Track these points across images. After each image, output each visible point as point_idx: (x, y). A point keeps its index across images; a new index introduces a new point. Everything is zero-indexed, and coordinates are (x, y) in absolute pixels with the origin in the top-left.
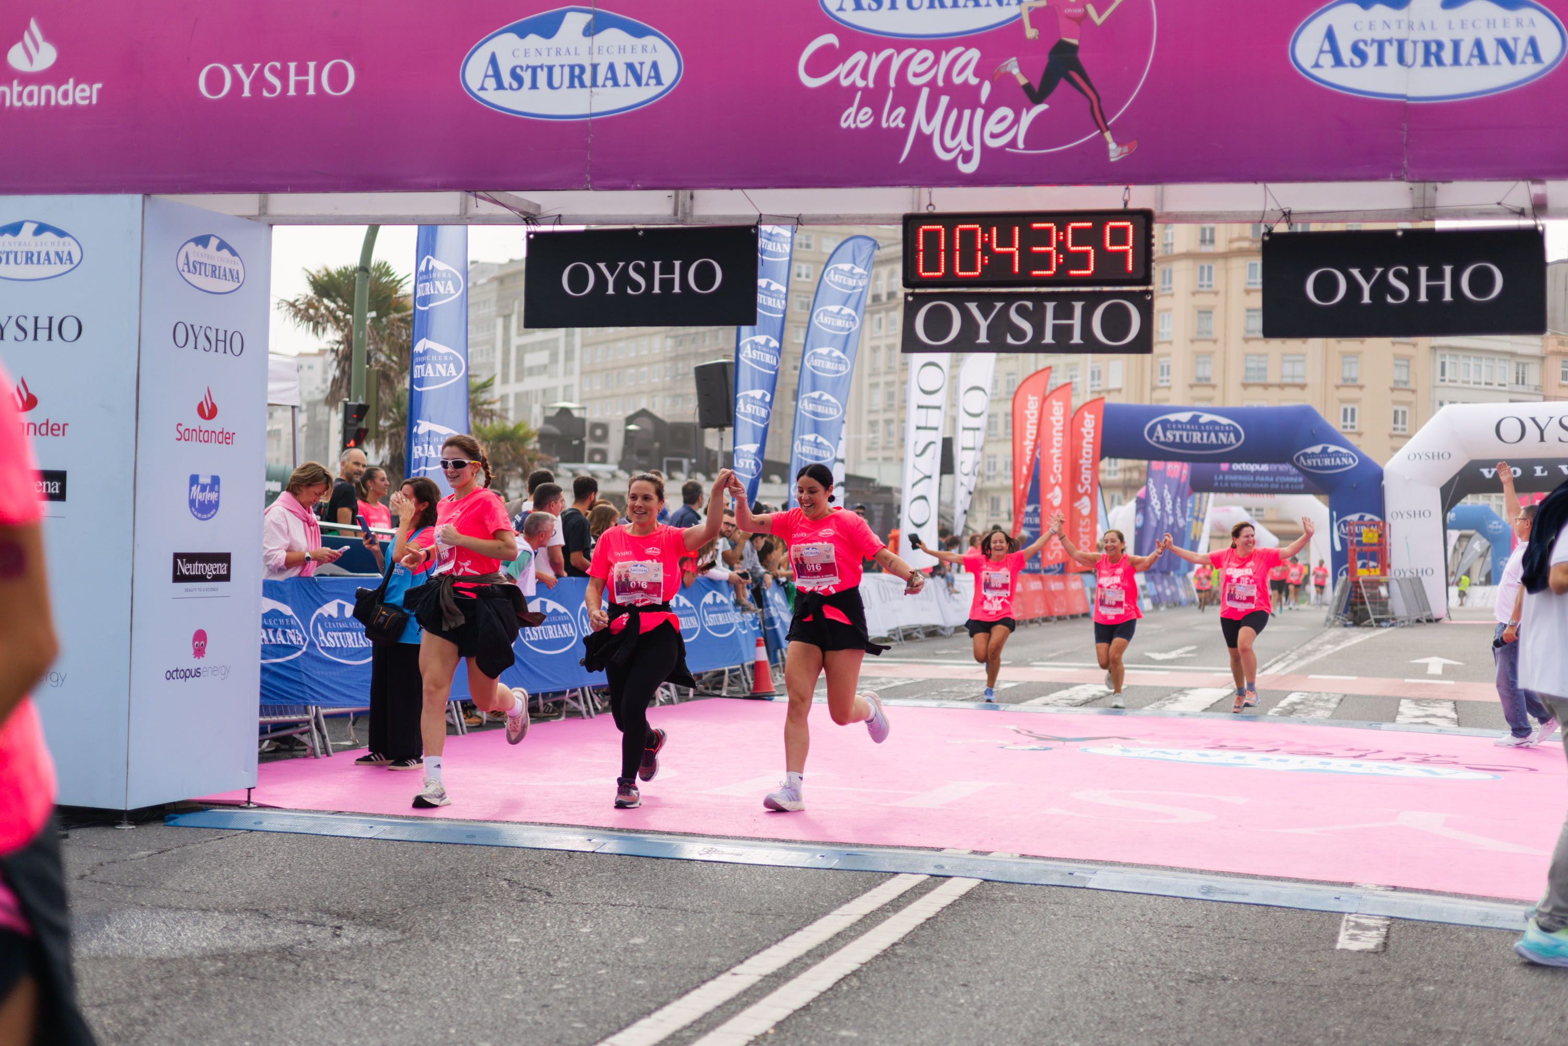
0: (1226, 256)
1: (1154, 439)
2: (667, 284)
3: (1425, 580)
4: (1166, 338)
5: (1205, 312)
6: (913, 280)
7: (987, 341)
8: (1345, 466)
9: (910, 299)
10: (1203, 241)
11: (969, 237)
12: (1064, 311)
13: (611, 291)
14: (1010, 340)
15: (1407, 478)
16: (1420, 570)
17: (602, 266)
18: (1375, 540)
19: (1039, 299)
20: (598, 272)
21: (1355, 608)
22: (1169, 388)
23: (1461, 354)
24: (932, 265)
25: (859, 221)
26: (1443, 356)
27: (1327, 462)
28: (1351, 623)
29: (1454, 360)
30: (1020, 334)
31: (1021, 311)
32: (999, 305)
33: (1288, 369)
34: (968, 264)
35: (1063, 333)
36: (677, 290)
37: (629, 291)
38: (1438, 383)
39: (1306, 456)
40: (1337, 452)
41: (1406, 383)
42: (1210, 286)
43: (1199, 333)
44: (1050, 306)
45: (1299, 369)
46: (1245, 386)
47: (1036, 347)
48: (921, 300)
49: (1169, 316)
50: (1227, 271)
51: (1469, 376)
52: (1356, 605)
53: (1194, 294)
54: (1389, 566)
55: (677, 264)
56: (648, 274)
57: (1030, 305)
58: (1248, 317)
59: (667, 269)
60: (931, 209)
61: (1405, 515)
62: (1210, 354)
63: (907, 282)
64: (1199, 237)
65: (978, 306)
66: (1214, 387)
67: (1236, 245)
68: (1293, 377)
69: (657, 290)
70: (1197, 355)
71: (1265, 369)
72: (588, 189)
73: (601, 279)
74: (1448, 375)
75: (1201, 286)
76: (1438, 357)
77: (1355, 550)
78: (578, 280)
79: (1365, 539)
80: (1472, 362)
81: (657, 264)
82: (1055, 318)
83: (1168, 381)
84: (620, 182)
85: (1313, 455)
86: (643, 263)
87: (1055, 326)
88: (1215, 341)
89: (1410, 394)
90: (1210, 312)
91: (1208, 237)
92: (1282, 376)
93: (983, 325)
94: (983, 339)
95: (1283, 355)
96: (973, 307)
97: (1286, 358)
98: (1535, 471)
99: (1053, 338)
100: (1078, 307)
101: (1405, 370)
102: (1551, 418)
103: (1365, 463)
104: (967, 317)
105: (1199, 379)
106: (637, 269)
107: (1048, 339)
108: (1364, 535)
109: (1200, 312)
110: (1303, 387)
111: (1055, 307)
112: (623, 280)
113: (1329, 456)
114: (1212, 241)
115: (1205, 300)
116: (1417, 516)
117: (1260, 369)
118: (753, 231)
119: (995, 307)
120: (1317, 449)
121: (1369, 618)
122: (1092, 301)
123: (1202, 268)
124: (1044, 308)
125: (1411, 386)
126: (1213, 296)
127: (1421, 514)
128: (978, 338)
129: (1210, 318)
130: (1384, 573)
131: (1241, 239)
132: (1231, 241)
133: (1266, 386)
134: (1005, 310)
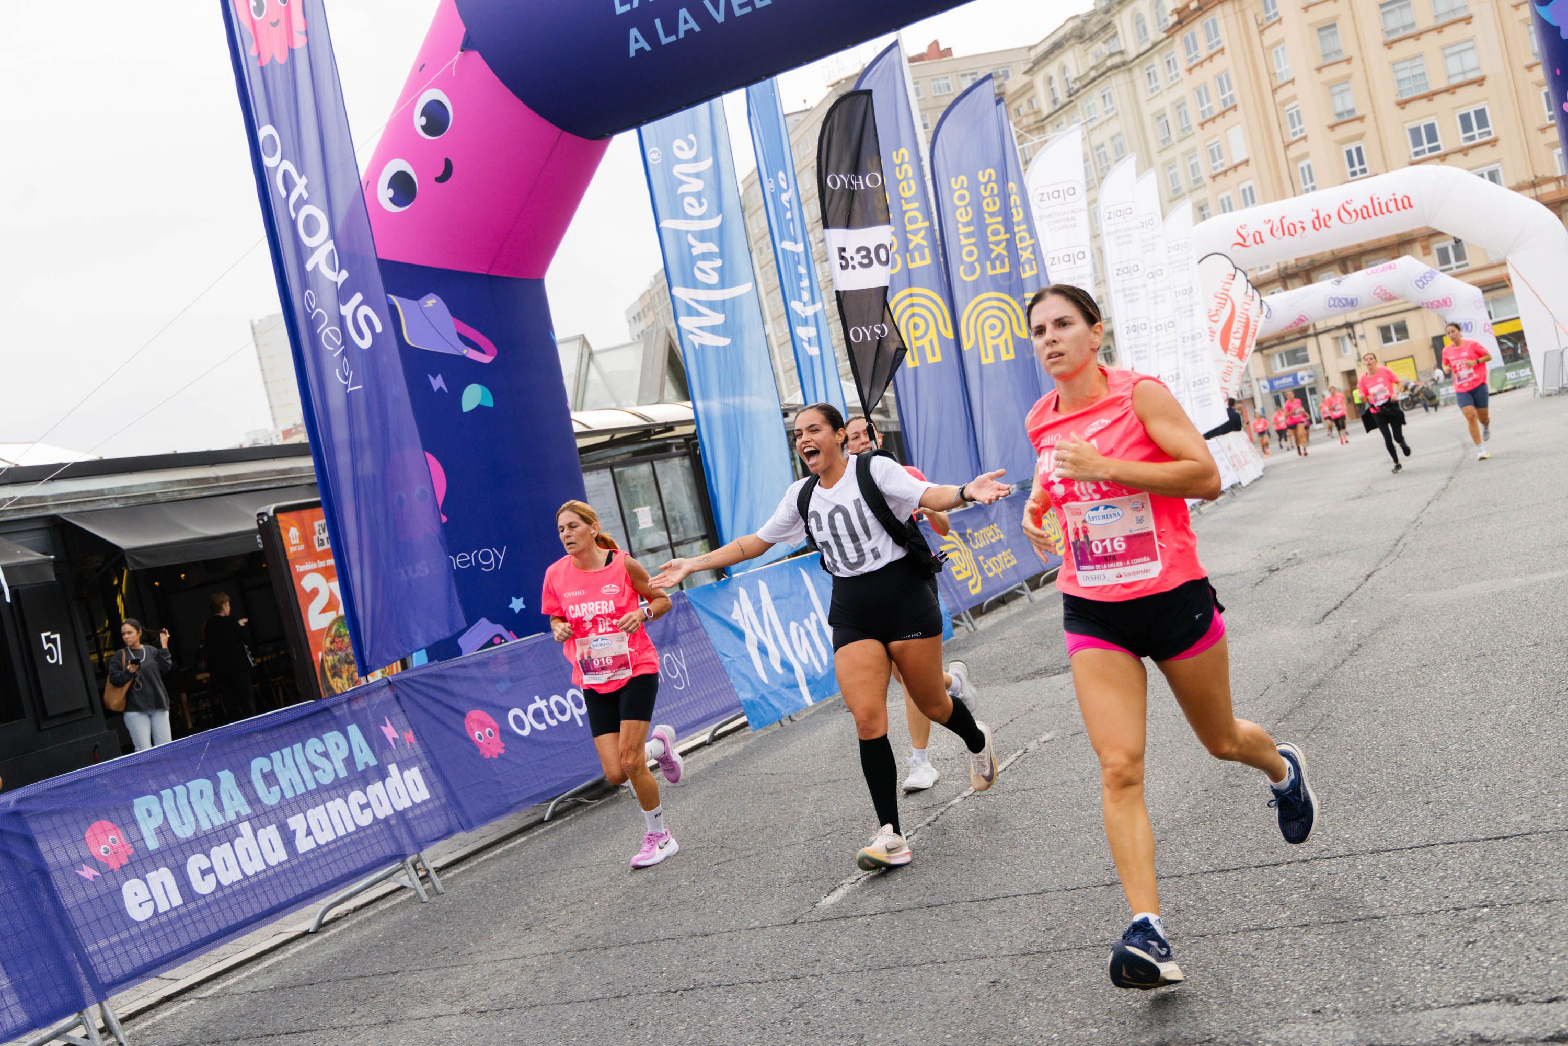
4: (1286, 79)
5: (1328, 28)
22: (1305, 138)
33: (1454, 65)
43: (1325, 56)
45: (1470, 60)
46: (1402, 104)
49: (1283, 49)
58: (1384, 13)
62: (1346, 79)
66: (1361, 119)
68: (1464, 73)
70: (1330, 85)
83: (1302, 131)
88: (1349, 60)
90: (1334, 25)
92: (1449, 77)
97: (1448, 51)
105: (1339, 115)
109: (1320, 30)
110: (1480, 81)
117: (1414, 76)
129: (1336, 33)
133: (1430, 96)
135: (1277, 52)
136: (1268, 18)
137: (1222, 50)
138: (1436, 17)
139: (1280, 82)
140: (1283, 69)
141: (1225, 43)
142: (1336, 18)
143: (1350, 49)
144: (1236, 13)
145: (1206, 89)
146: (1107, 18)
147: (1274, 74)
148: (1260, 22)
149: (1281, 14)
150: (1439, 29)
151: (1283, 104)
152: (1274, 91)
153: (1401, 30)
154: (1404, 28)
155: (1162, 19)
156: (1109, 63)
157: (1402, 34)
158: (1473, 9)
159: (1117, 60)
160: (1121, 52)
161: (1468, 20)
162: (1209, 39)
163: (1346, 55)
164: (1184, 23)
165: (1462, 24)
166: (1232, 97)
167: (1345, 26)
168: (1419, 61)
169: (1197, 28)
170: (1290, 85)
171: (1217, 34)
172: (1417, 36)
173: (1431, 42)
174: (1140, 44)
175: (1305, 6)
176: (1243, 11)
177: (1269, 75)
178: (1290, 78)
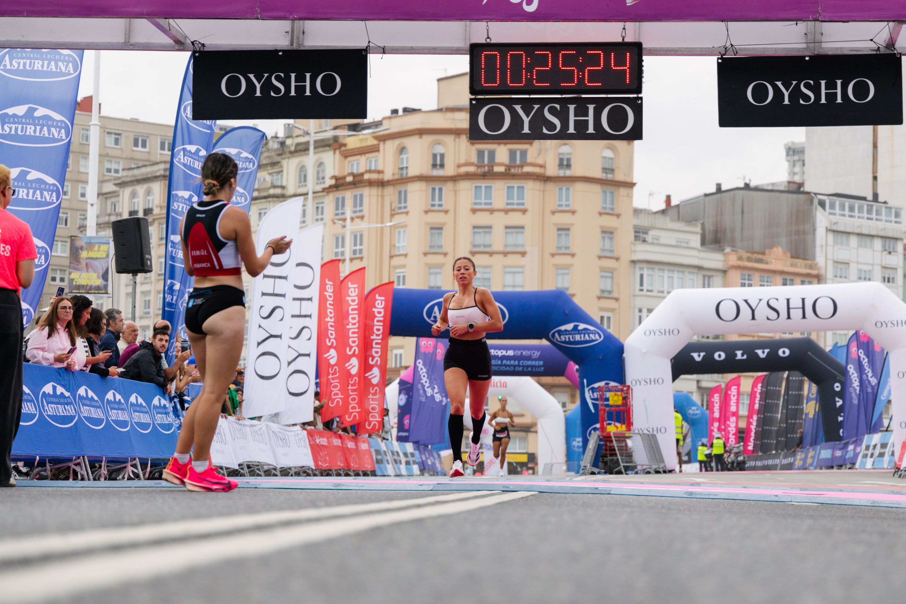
0: (454, 179)
1: (432, 319)
2: (300, 90)
3: (660, 437)
4: (401, 252)
5: (437, 229)
6: (478, 88)
7: (529, 132)
8: (593, 341)
9: (474, 102)
10: (434, 166)
11: (517, 59)
12: (582, 111)
13: (258, 94)
14: (545, 131)
15: (644, 351)
16: (655, 429)
17: (251, 76)
18: (620, 402)
19: (564, 102)
20: (248, 80)
21: (605, 459)
23: (657, 267)
24: (491, 78)
25: (427, 51)
26: (642, 269)
27: (578, 338)
28: (603, 471)
29: (650, 272)
30: (551, 127)
31: (552, 111)
32: (536, 107)
34: (516, 78)
35: (581, 126)
36: (308, 93)
37: (272, 94)
38: (637, 292)
39: (560, 333)
40: (586, 329)
41: (610, 292)
42: (440, 205)
43: (431, 247)
44: (572, 108)
47: (563, 135)
48: (481, 103)
50: (455, 192)
51: (663, 287)
52: (607, 457)
53: (426, 212)
54: (632, 424)
55: (308, 75)
56: (286, 82)
57: (558, 106)
58: (474, 233)
59: (300, 78)
60: (488, 40)
61: (643, 382)
63: (473, 91)
64: (431, 162)
65: (521, 107)
67: (463, 170)
68: (514, 286)
69: (293, 93)
70: (430, 266)
71: (489, 279)
72: (258, 19)
73: (251, 86)
74: (645, 287)
75: (433, 205)
76: (637, 269)
77: (605, 410)
78: (234, 85)
79: (611, 402)
80: (666, 274)
81: (293, 75)
82: (575, 116)
84: (281, 14)
85: (566, 332)
86: (282, 75)
87: (575, 120)
88: (445, 254)
89: (613, 301)
90: (441, 229)
91: (438, 162)
92: (504, 286)
93: (526, 121)
94: (526, 130)
95: (505, 267)
96: (518, 108)
97: (507, 270)
98: (736, 355)
99: (575, 130)
100: (591, 108)
101: (609, 281)
102: (760, 300)
103: (609, 338)
104: (514, 115)
106: (278, 78)
107: (571, 130)
108: (611, 399)
109: (432, 228)
111: (575, 108)
112: (267, 86)
113: (579, 332)
114: (442, 166)
115: (436, 218)
116: (653, 383)
117: (484, 279)
118: (363, 53)
119: (534, 108)
120: (569, 327)
121: (619, 465)
122: (600, 104)
123: (434, 189)
124: (569, 108)
125: (615, 295)
126: (443, 214)
127: (656, 381)
128: (523, 130)
129: (441, 234)
130: (629, 429)
131: (466, 164)
132: (459, 166)
134: (541, 110)
135: (399, 232)
136: (400, 208)
137: (362, 217)
138: (506, 246)
139: (397, 253)
140: (401, 244)
141: (365, 213)
142: (444, 224)
143: (447, 248)
144: (378, 196)
145: (343, 238)
146: (278, 159)
147: (394, 246)
148: (393, 208)
149: (409, 209)
150: (505, 254)
151: (396, 267)
152: (391, 257)
153: (482, 247)
154: (485, 246)
155: (321, 176)
156: (272, 191)
157: (482, 249)
158: (528, 249)
159: (278, 191)
160: (283, 187)
161: (523, 254)
162: (355, 206)
163: (444, 250)
164: (340, 188)
165: (519, 256)
166: (361, 251)
167: (447, 231)
168: (488, 270)
169: (349, 195)
170: (403, 257)
171: (361, 205)
172: (491, 254)
173: (498, 260)
174: (299, 187)
175: (426, 210)
176: (383, 196)
177: (391, 245)
178: (404, 252)
